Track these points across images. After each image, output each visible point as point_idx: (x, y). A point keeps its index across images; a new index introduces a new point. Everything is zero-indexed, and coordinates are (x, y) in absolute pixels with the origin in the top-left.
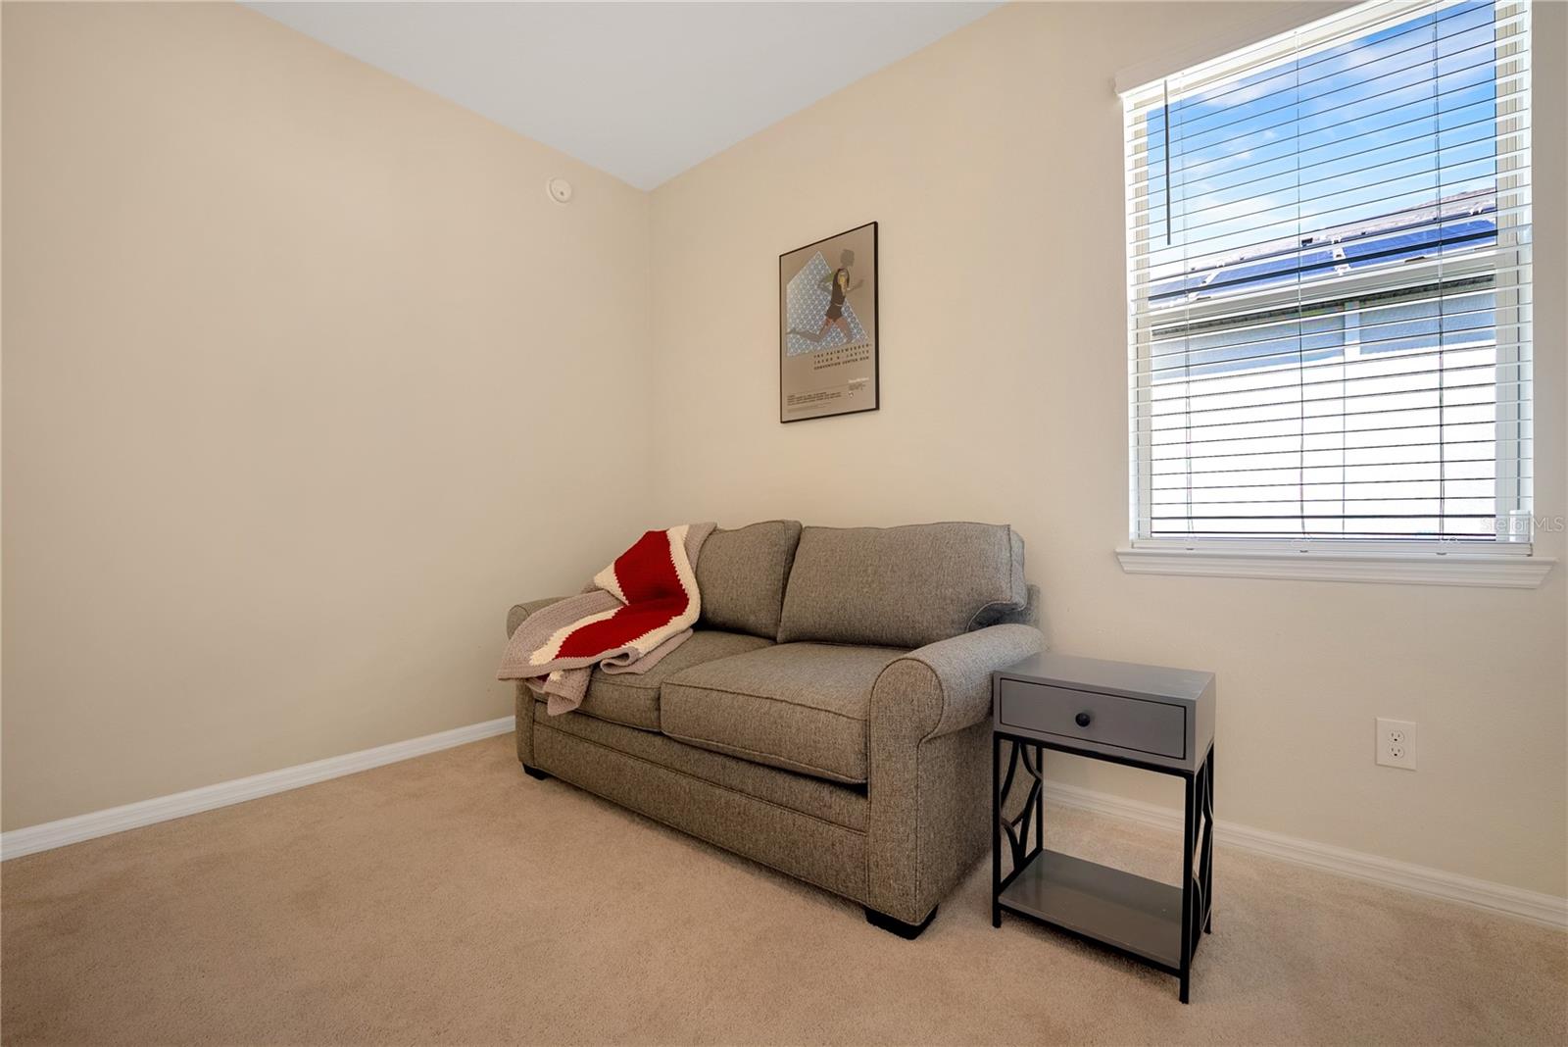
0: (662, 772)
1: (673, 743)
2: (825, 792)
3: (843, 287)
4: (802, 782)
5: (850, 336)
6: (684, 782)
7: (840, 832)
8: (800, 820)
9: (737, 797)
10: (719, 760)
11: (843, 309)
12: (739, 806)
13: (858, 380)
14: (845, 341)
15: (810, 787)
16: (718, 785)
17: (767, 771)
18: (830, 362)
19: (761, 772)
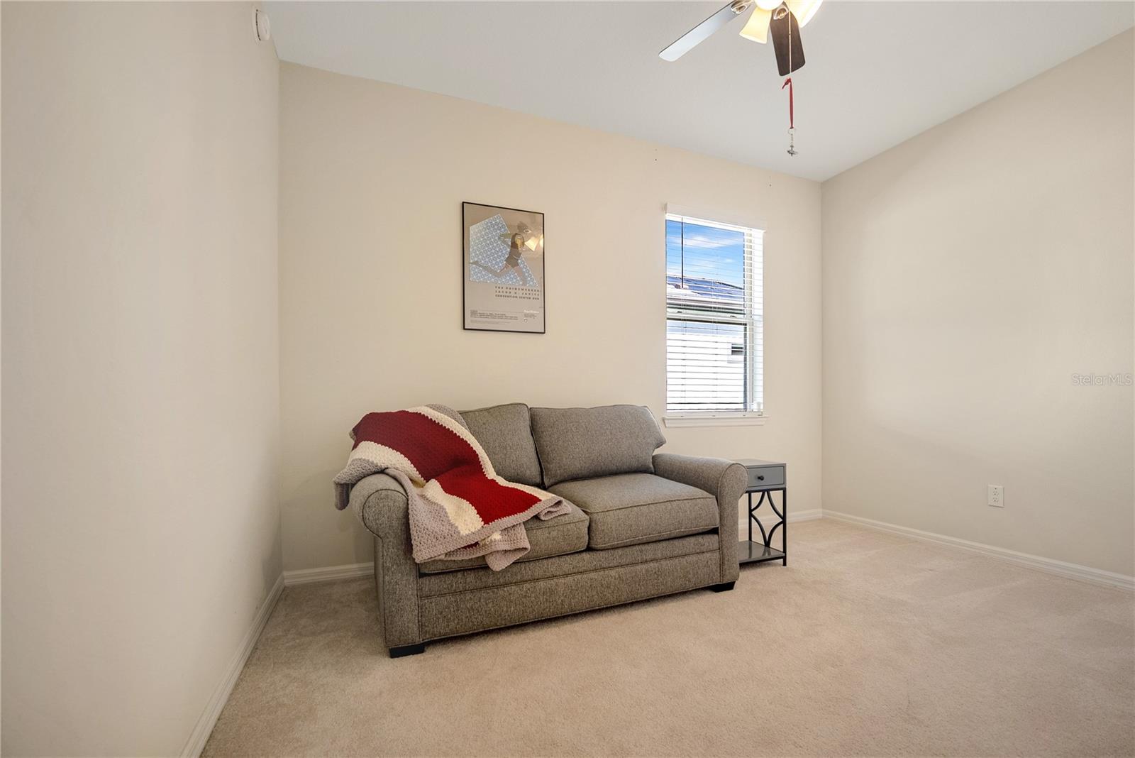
0: (593, 575)
1: (599, 552)
2: (700, 539)
3: (519, 246)
4: (688, 539)
5: (525, 282)
6: (613, 573)
7: (708, 555)
8: (690, 559)
9: (652, 564)
10: (637, 548)
11: (519, 261)
12: (655, 569)
13: (532, 312)
14: (521, 283)
15: (692, 540)
16: (637, 564)
17: (667, 542)
18: (508, 294)
19: (664, 544)
